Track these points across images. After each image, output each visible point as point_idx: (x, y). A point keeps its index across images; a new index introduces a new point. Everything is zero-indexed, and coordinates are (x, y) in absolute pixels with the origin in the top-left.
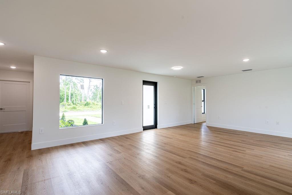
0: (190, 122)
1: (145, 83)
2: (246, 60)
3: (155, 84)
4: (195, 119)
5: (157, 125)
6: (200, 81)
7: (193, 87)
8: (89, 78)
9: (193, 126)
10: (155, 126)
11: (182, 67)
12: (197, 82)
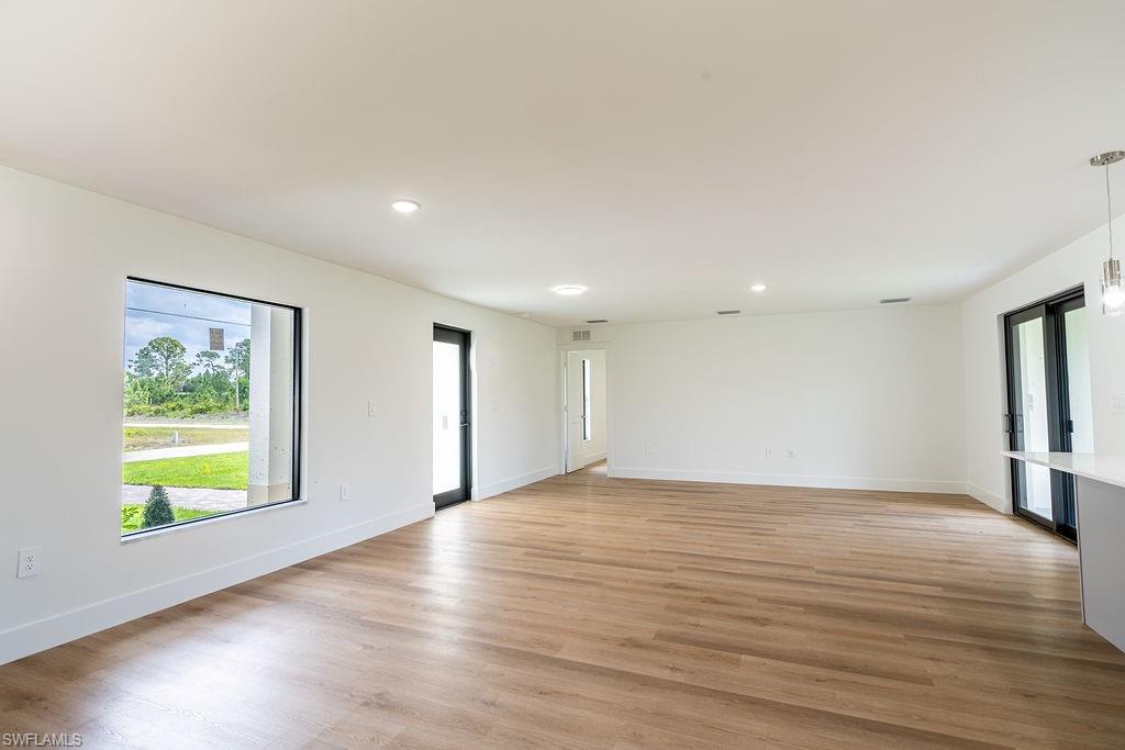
0: (554, 469)
1: (442, 332)
2: (759, 288)
3: (464, 338)
4: (569, 459)
5: (471, 487)
6: (587, 334)
7: (563, 353)
8: (250, 304)
9: (563, 481)
10: (465, 494)
11: (585, 289)
12: (577, 336)
